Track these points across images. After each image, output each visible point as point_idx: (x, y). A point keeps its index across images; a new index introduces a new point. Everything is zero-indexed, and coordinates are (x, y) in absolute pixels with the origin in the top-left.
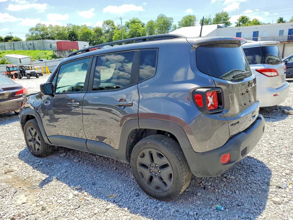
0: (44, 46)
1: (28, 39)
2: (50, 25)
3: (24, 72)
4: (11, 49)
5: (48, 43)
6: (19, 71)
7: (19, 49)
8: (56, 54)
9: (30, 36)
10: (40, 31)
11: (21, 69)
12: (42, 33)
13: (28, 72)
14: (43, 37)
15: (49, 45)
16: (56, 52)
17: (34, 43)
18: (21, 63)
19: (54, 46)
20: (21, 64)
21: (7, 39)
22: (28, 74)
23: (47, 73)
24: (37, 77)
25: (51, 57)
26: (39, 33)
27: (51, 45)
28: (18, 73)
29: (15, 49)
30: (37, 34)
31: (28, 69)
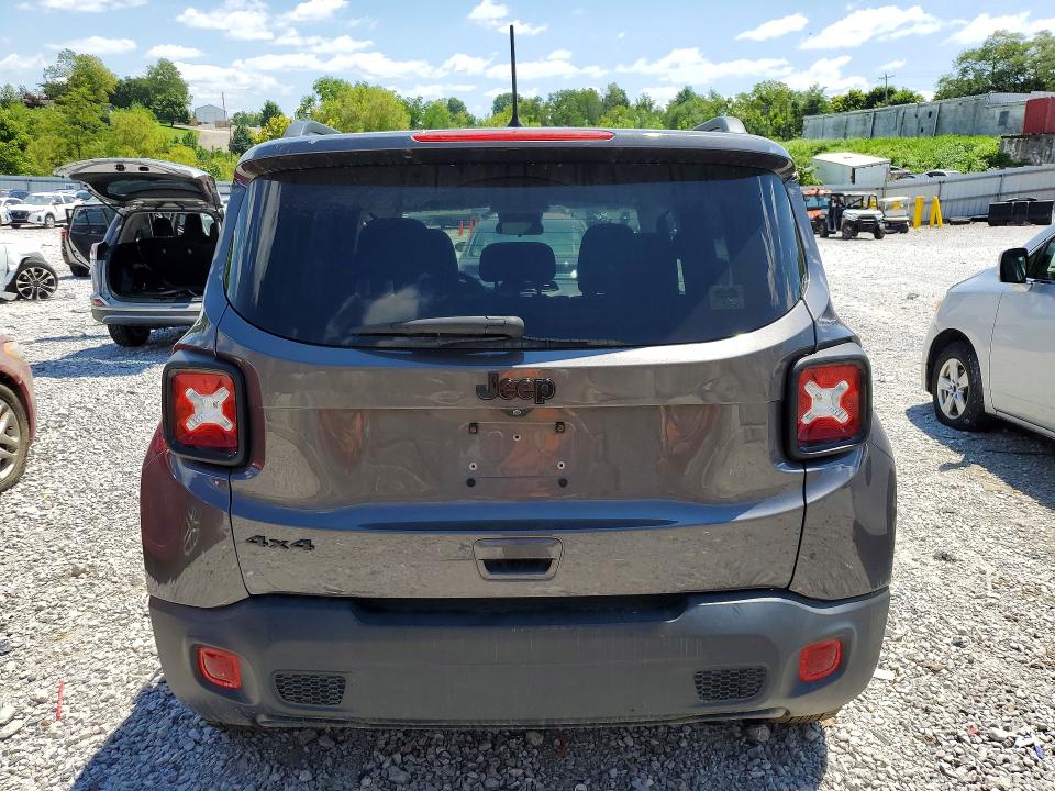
0: (977, 117)
1: (943, 95)
2: (1042, 33)
3: (840, 216)
4: (862, 134)
5: (997, 105)
6: (826, 212)
7: (887, 131)
8: (1011, 150)
9: (950, 83)
10: (996, 62)
11: (834, 205)
12: (1000, 66)
13: (851, 214)
14: (1001, 83)
15: (997, 112)
16: (1010, 143)
17: (943, 109)
18: (854, 182)
19: (1015, 120)
20: (852, 186)
21: (877, 97)
22: (849, 223)
23: (932, 222)
24: (878, 236)
25: (984, 163)
26: (991, 69)
27: (1004, 115)
28: (823, 217)
29: (875, 133)
30: (979, 74)
31: (858, 204)
